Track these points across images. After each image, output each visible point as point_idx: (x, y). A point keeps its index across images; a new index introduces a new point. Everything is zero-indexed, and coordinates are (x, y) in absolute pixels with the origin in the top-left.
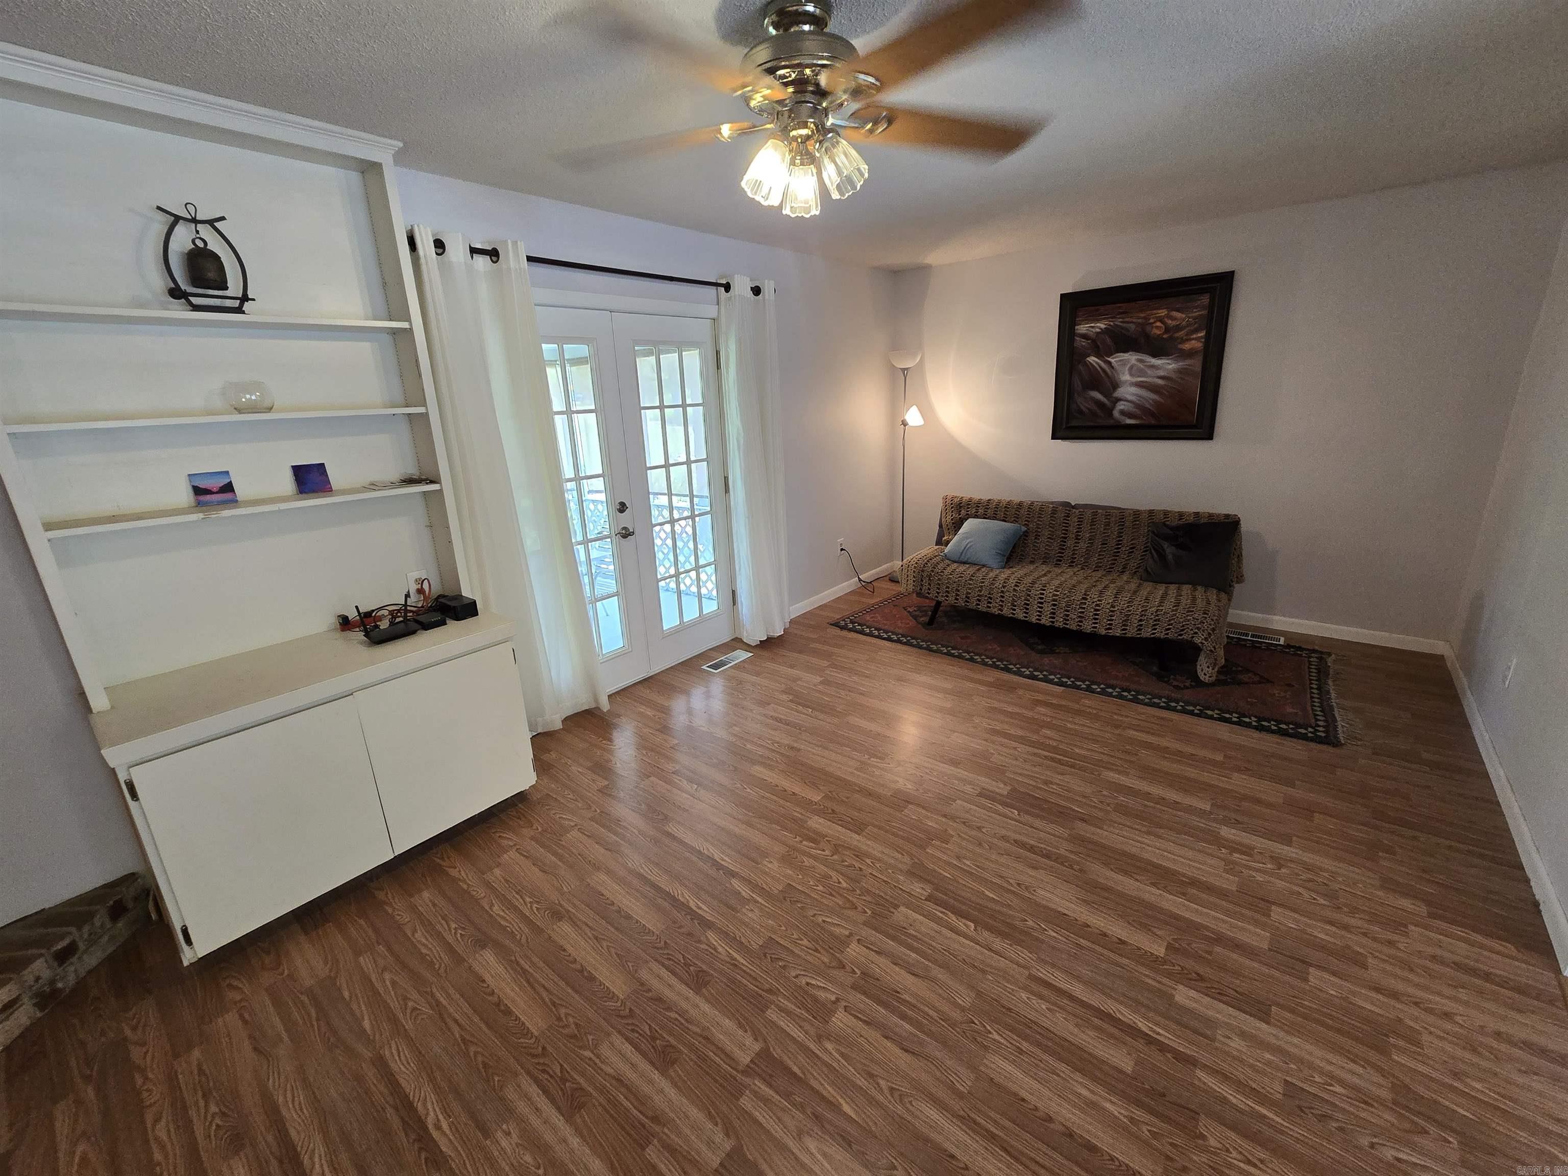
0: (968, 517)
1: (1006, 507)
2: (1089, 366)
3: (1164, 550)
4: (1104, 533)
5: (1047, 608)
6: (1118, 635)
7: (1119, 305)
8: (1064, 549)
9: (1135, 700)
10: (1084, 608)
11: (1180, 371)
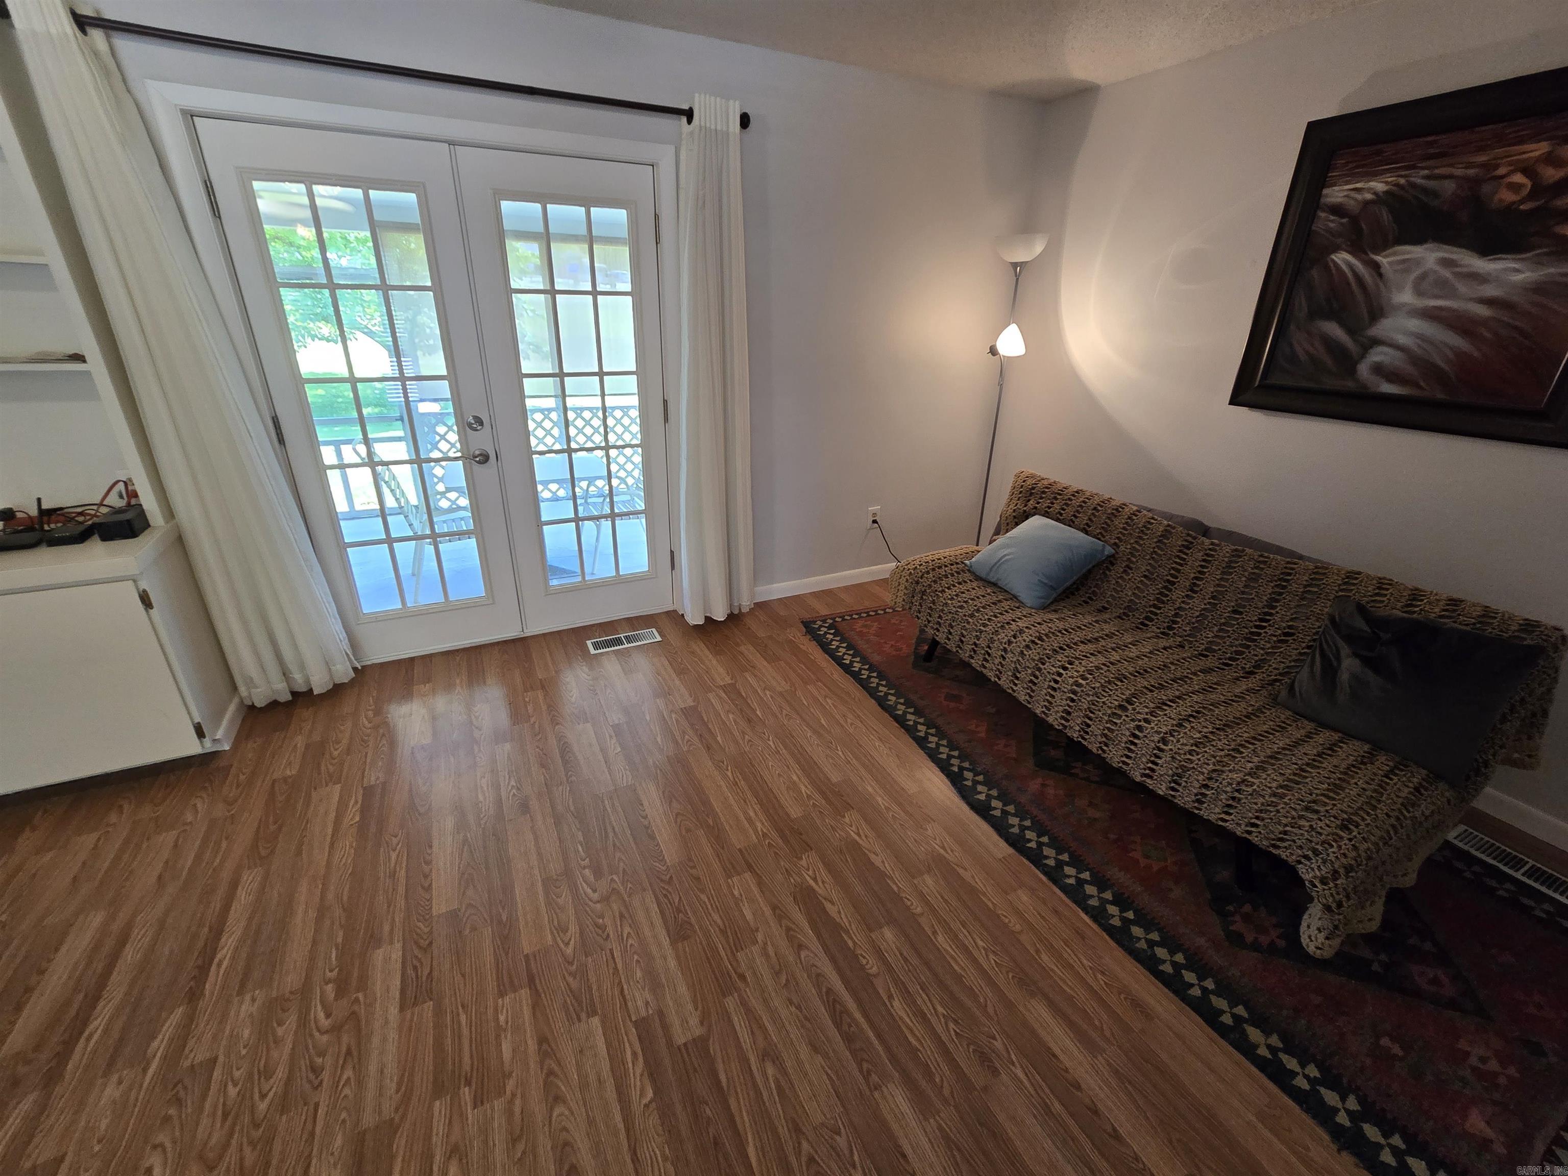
0: (1035, 512)
1: (1095, 509)
2: (1328, 269)
3: (1338, 658)
4: (1243, 593)
5: (1061, 702)
6: (1161, 793)
7: (1430, 139)
8: (1163, 602)
9: (1120, 936)
10: (1116, 724)
11: (1539, 289)
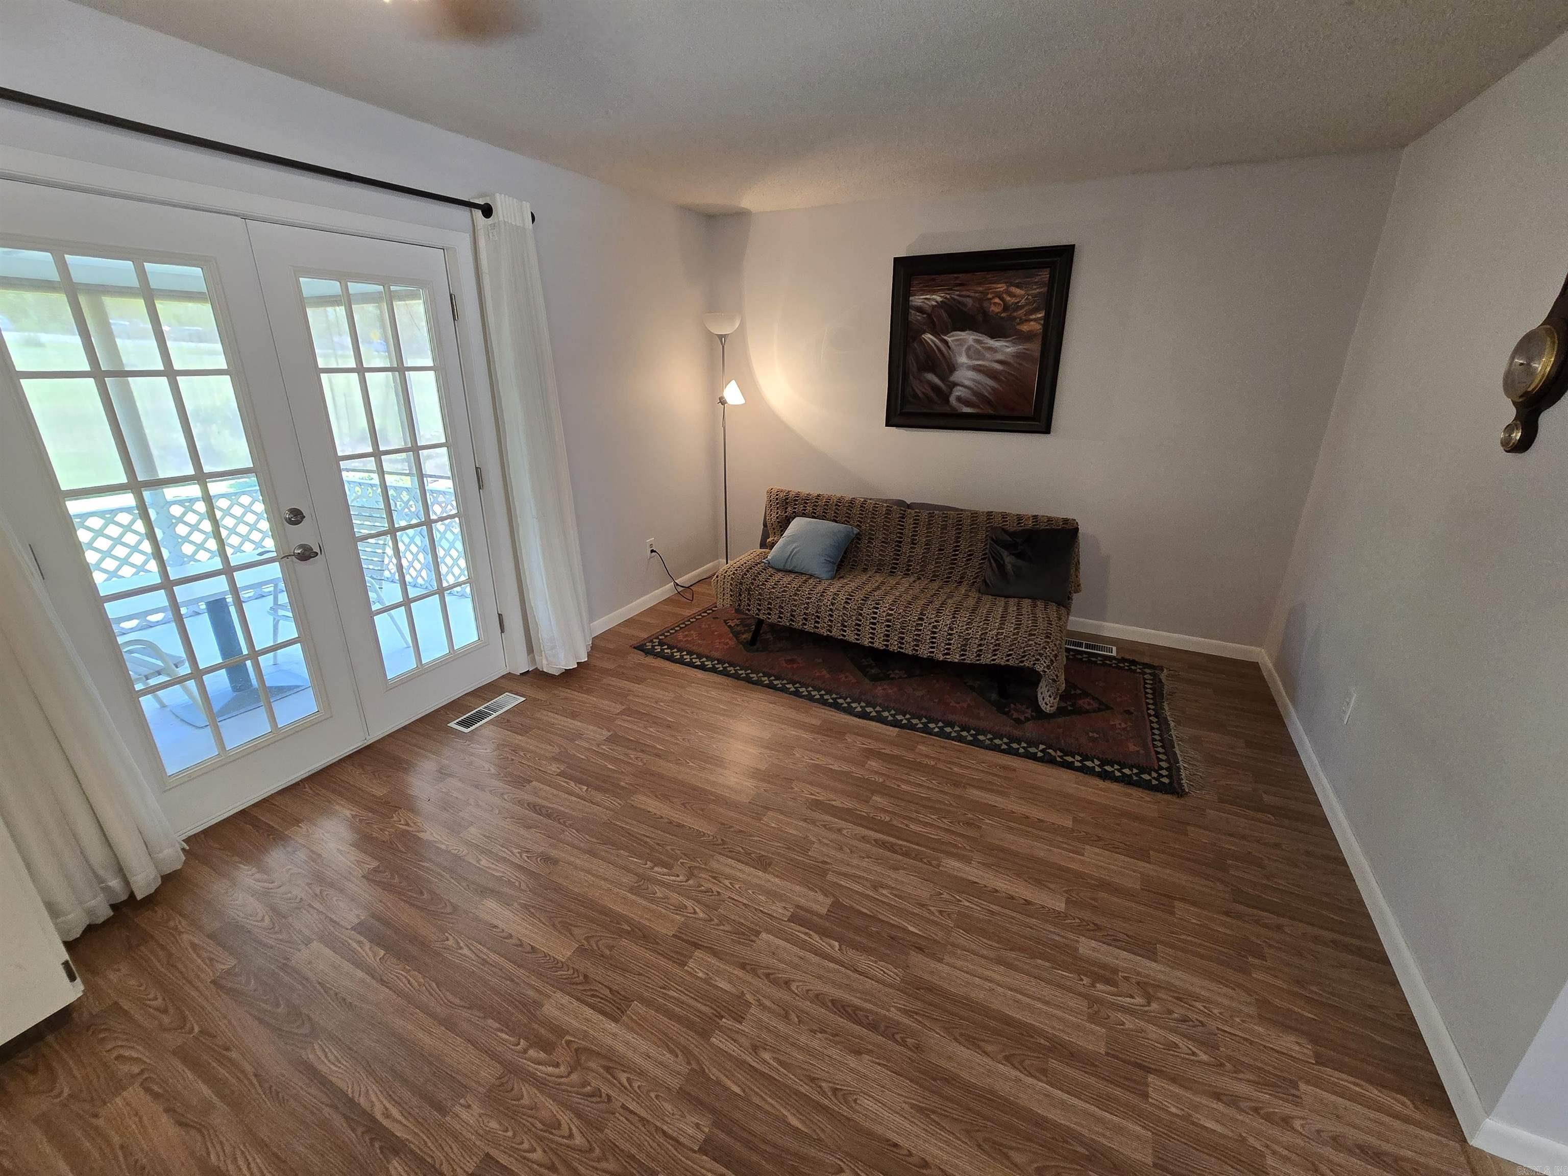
0: (795, 515)
1: (836, 505)
2: (923, 343)
3: (1002, 558)
4: (941, 537)
5: (881, 630)
6: (957, 661)
7: (956, 275)
8: (899, 555)
9: (975, 743)
10: (920, 630)
11: (1017, 356)
